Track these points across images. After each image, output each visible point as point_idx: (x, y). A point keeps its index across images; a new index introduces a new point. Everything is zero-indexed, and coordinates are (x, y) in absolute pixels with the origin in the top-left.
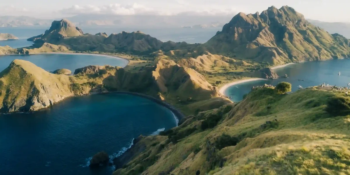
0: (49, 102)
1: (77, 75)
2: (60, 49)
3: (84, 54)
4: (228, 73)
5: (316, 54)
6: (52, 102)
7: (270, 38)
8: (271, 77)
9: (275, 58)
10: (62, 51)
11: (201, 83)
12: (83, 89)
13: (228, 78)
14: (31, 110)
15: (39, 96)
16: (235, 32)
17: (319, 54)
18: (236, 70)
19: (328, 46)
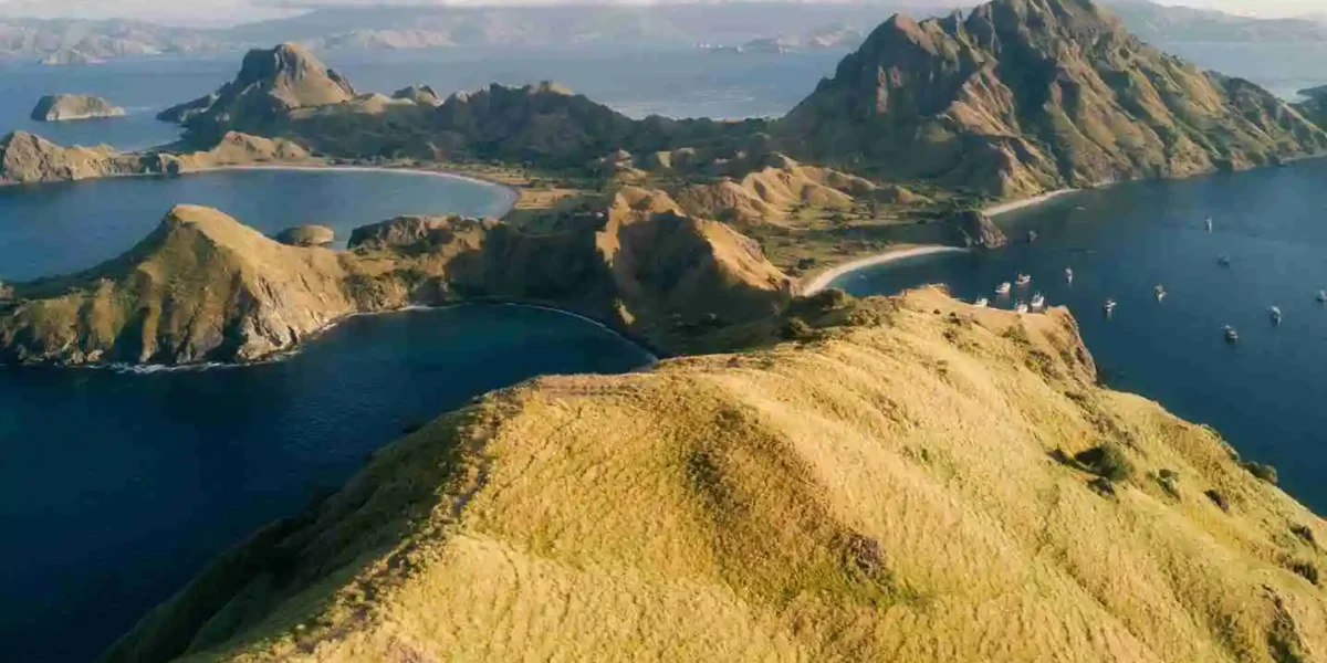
0: (287, 332)
1: (360, 247)
2: (280, 153)
3: (366, 169)
4: (841, 233)
5: (1155, 155)
6: (298, 333)
7: (998, 102)
8: (982, 241)
9: (1009, 175)
10: (288, 160)
11: (747, 268)
12: (382, 292)
13: (842, 248)
14: (240, 356)
15: (260, 317)
16: (879, 85)
17: (1168, 156)
18: (872, 218)
19: (1204, 124)
